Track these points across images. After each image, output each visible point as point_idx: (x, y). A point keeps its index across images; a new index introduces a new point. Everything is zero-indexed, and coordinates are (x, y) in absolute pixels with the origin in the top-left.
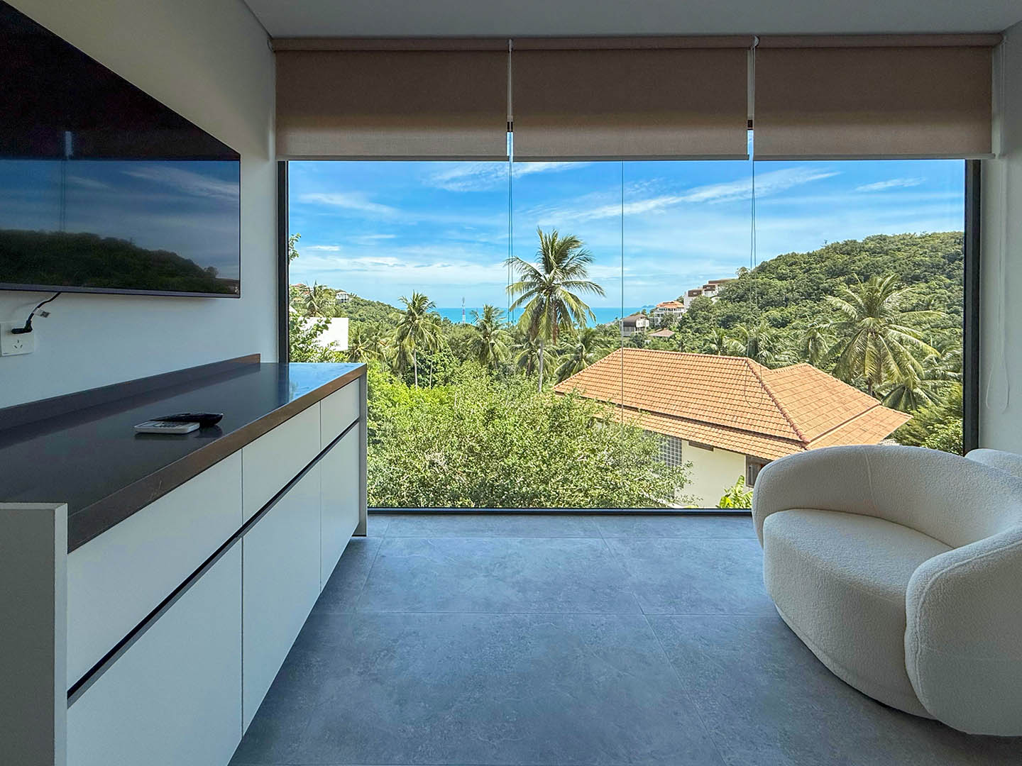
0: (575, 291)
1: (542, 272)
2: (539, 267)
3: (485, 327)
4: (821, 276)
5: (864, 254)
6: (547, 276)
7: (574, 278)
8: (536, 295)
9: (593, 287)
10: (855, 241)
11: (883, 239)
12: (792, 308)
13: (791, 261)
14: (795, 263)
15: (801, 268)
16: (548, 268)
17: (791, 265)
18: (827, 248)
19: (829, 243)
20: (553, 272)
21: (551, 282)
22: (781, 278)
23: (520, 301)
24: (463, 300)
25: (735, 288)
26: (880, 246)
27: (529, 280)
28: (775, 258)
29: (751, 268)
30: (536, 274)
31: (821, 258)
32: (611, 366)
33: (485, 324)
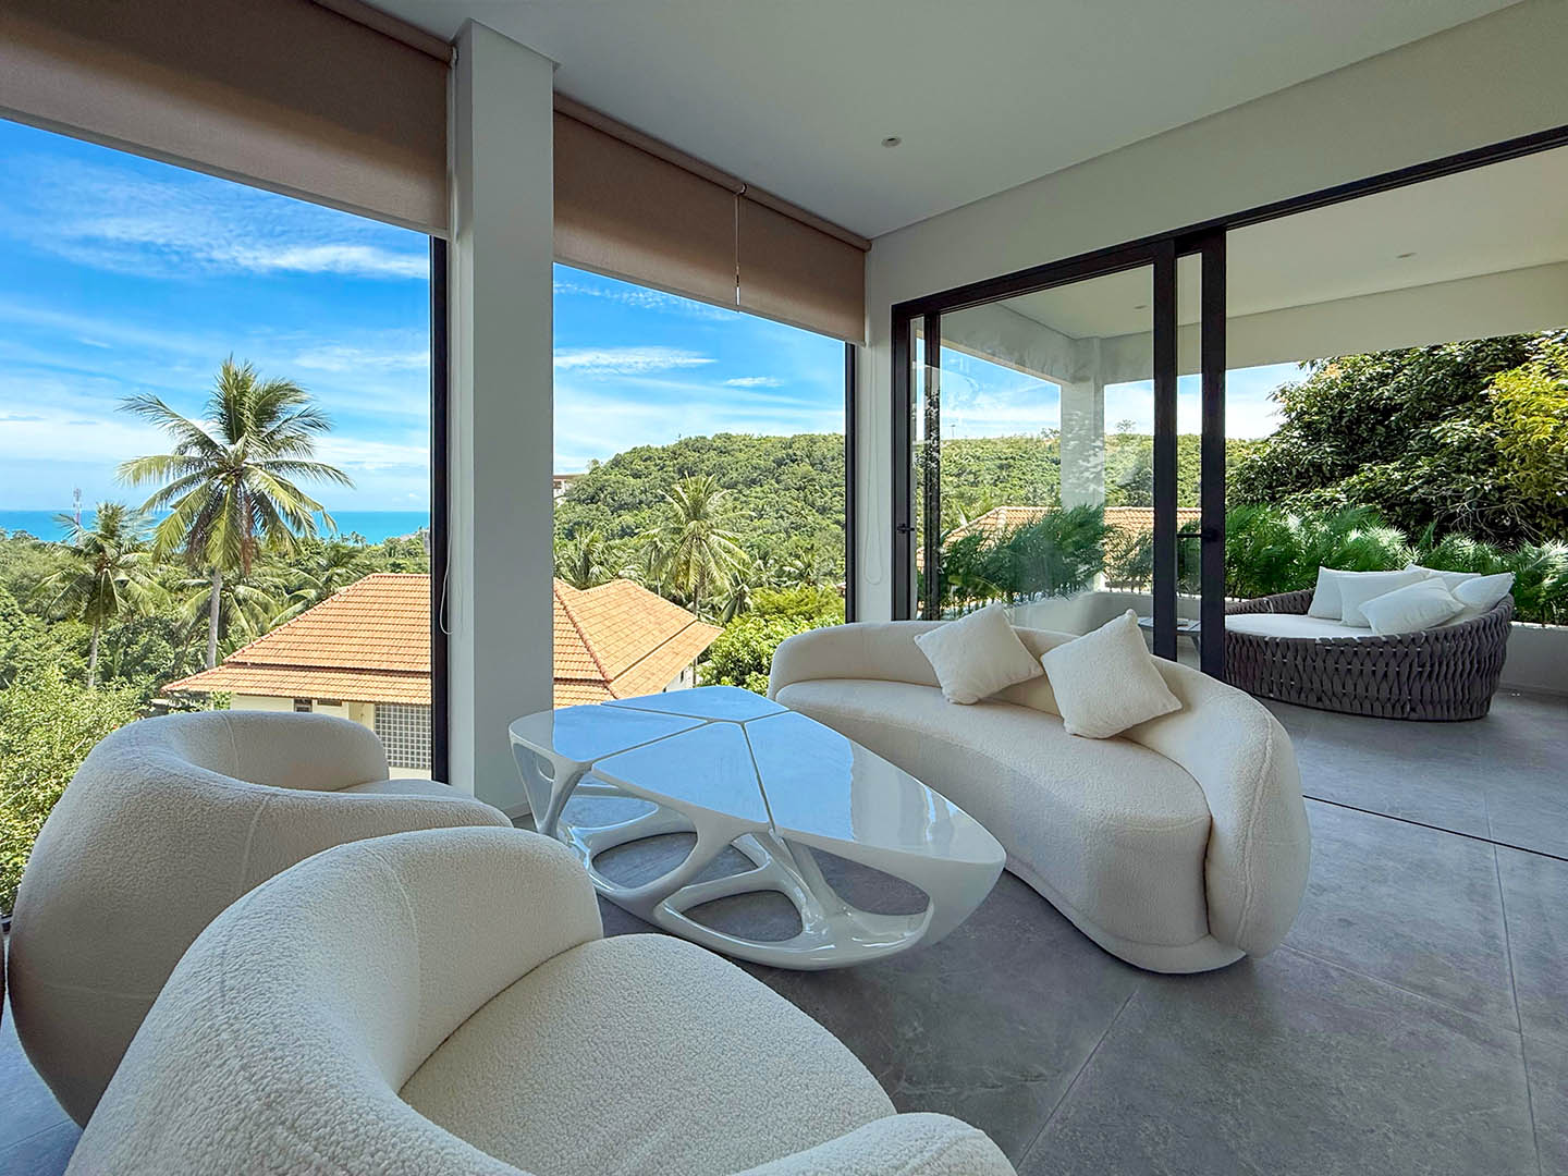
0: (293, 478)
1: (219, 439)
2: (213, 430)
3: (100, 549)
4: (672, 474)
5: (712, 453)
6: (231, 448)
7: (288, 456)
8: (204, 482)
9: (330, 471)
10: (705, 438)
11: (728, 437)
12: (646, 513)
13: (644, 454)
14: (649, 458)
15: (656, 465)
16: (234, 430)
17: (645, 461)
18: (680, 442)
19: (683, 438)
20: (241, 442)
21: (238, 460)
22: (636, 476)
23: (168, 493)
24: (78, 494)
25: (585, 487)
26: (724, 446)
27: (195, 452)
28: (629, 450)
29: (604, 461)
30: (206, 443)
31: (675, 455)
32: (350, 606)
33: (100, 541)
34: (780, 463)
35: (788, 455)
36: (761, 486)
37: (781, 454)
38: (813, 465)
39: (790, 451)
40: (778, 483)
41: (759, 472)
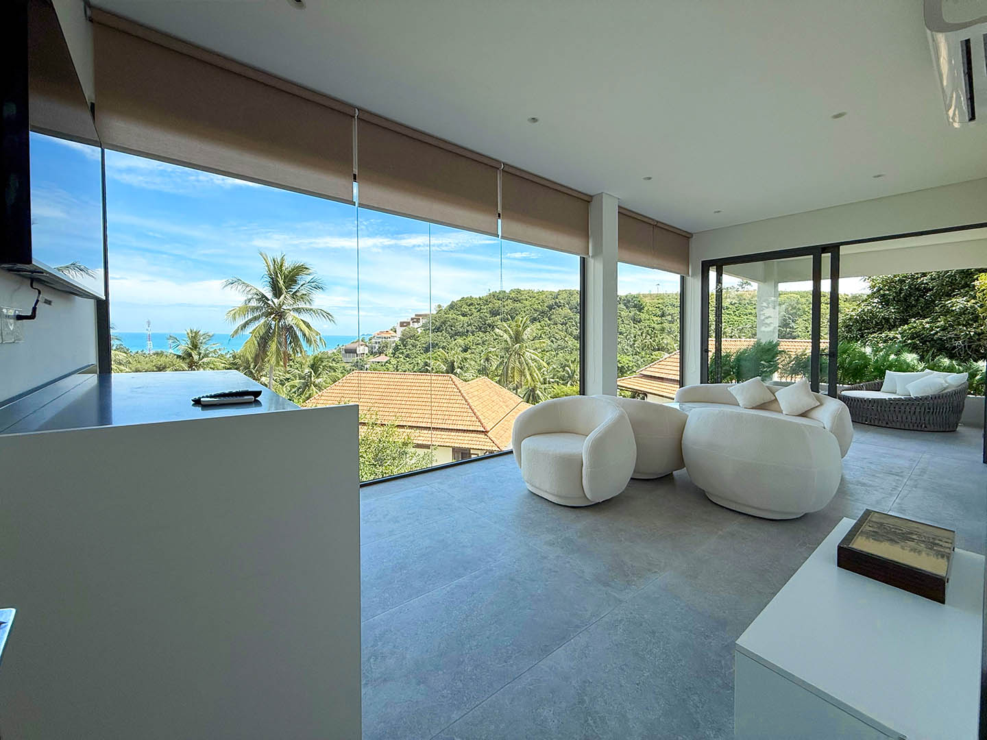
0: (306, 317)
1: (269, 295)
2: (266, 290)
3: (190, 355)
4: (486, 314)
5: (510, 301)
6: (276, 301)
7: (301, 305)
8: (263, 320)
9: (325, 314)
10: (505, 292)
11: (519, 291)
12: (471, 338)
13: (469, 302)
14: (472, 304)
15: (476, 308)
16: (277, 292)
17: (469, 306)
18: (490, 294)
19: (491, 292)
20: (282, 297)
21: (280, 306)
22: (464, 315)
23: (244, 326)
25: (434, 321)
26: (517, 297)
27: (254, 303)
28: (460, 299)
29: (445, 305)
30: (263, 298)
31: (486, 302)
32: (345, 388)
33: (190, 351)
34: (551, 308)
35: (556, 303)
36: (540, 322)
37: (552, 302)
38: (571, 309)
39: (557, 300)
40: (549, 320)
41: (538, 313)
